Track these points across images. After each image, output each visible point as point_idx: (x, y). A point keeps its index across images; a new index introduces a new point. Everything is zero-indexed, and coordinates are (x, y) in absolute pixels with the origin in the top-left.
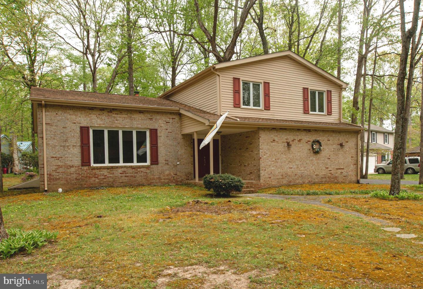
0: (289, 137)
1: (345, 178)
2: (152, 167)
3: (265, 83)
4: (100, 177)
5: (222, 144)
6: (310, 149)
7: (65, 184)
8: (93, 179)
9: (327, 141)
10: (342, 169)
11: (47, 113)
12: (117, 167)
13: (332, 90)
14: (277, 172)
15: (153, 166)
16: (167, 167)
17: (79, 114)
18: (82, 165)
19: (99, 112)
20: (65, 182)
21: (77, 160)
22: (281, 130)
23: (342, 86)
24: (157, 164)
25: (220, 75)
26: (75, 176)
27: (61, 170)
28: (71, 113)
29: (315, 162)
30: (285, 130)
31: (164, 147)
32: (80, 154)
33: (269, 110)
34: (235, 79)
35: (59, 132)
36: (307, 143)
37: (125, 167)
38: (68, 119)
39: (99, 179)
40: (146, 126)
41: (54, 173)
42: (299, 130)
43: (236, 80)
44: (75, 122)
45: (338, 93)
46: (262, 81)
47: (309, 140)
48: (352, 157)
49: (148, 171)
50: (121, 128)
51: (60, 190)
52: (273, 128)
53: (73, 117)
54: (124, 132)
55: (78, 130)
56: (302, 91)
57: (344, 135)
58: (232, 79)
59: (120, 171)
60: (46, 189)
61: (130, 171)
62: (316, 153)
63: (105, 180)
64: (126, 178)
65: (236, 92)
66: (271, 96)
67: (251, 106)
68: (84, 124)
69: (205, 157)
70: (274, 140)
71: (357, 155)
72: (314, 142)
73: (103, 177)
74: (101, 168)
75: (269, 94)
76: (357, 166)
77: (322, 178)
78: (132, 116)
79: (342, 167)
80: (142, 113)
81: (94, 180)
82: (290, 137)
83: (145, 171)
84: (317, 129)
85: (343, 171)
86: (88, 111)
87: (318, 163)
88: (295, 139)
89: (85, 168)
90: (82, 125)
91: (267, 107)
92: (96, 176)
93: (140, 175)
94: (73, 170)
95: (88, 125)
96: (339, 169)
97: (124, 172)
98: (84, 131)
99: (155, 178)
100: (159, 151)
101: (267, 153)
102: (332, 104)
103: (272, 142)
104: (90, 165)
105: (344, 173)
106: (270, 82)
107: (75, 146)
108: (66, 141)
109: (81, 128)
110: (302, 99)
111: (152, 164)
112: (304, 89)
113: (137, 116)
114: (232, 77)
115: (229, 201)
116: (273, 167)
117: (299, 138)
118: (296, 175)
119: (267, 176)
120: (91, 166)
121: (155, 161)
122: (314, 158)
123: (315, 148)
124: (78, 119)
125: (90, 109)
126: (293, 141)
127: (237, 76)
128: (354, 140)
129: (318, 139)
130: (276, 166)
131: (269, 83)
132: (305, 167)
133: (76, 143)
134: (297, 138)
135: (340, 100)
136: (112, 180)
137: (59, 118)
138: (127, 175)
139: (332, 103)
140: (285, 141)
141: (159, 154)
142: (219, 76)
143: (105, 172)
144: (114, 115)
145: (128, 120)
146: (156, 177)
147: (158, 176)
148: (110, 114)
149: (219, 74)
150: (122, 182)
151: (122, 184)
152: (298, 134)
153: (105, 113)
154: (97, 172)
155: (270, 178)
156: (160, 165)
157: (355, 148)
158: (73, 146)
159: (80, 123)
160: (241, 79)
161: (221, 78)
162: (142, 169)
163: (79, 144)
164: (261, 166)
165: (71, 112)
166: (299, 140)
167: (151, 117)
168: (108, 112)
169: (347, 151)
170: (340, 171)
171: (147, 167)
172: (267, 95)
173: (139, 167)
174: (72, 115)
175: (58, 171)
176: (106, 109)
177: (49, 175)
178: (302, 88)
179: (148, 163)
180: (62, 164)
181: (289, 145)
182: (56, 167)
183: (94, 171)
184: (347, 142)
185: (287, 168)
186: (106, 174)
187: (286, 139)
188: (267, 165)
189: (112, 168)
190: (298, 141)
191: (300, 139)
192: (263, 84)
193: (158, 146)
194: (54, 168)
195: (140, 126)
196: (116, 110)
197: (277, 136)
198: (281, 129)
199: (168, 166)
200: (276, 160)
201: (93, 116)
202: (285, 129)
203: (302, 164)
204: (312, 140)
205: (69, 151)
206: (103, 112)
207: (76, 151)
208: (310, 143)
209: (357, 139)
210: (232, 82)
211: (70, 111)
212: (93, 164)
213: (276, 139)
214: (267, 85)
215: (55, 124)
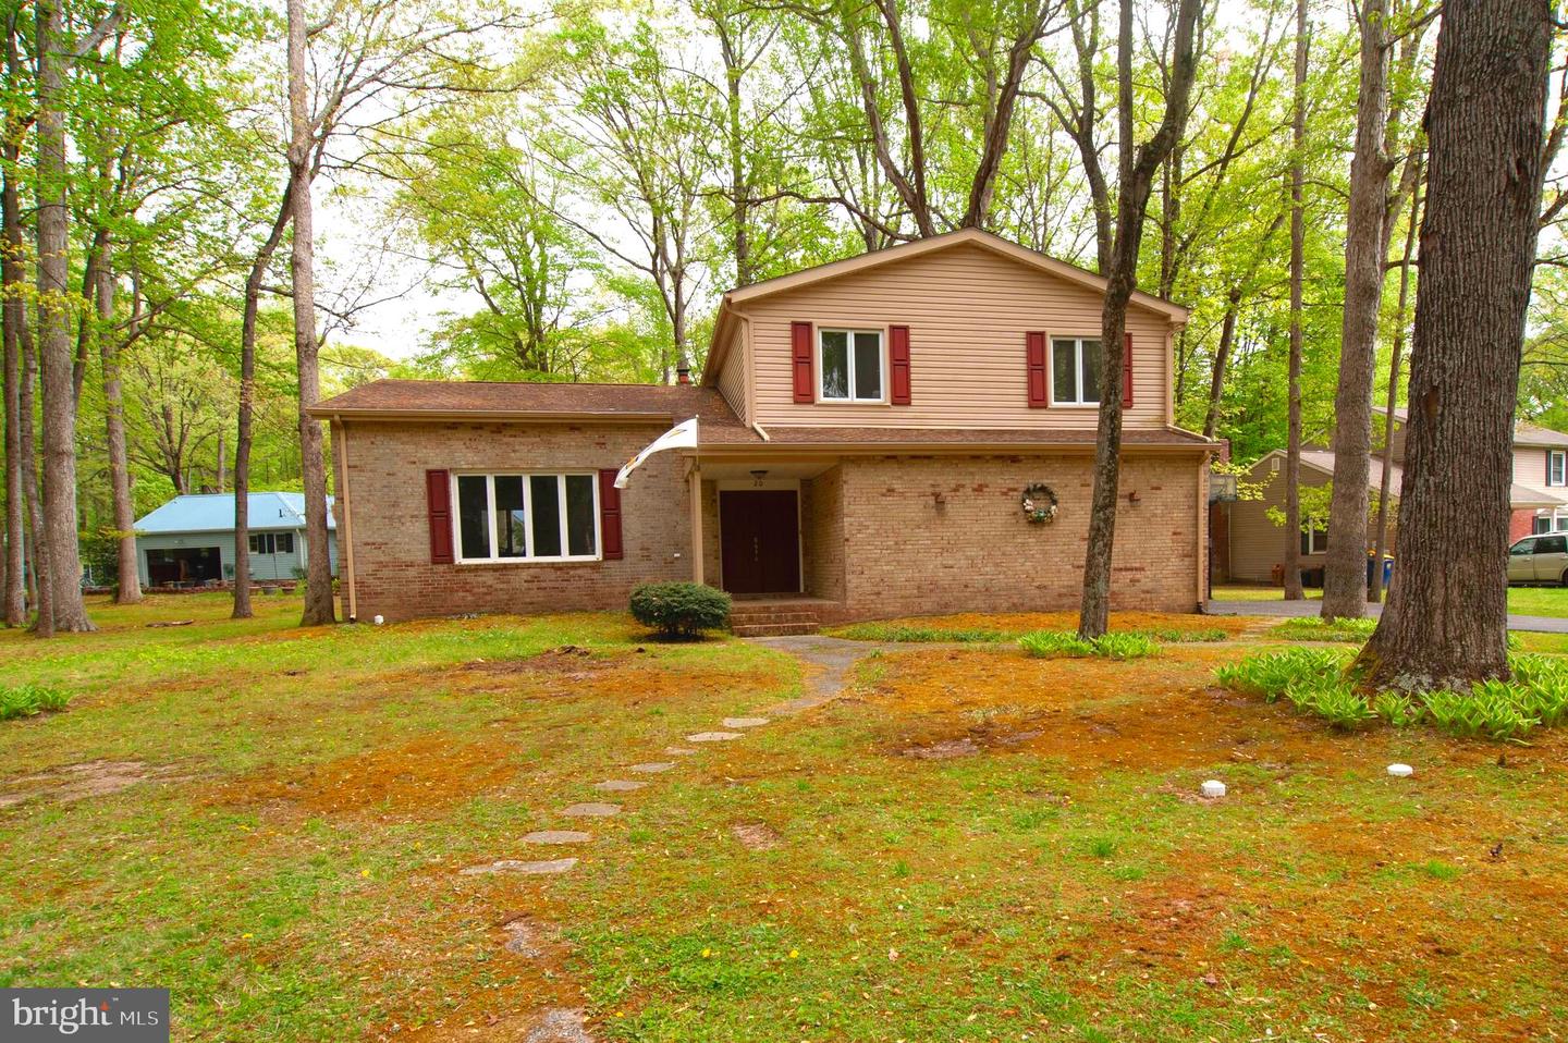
0: (940, 480)
1: (1148, 596)
2: (606, 564)
3: (893, 328)
4: (476, 590)
5: (803, 502)
6: (1015, 514)
7: (395, 605)
8: (461, 594)
9: (1079, 488)
10: (1136, 569)
11: (351, 443)
12: (517, 566)
13: (1134, 333)
14: (901, 578)
15: (611, 563)
16: (645, 565)
17: (423, 440)
18: (434, 562)
19: (468, 435)
20: (396, 601)
21: (421, 551)
22: (913, 461)
23: (1169, 316)
24: (621, 558)
25: (750, 318)
26: (417, 587)
27: (385, 573)
28: (405, 439)
29: (1035, 550)
30: (926, 461)
31: (638, 513)
32: (428, 535)
33: (909, 404)
34: (795, 325)
35: (378, 486)
36: (1005, 494)
37: (537, 565)
38: (398, 454)
39: (474, 595)
40: (588, 464)
41: (371, 580)
42: (976, 458)
43: (801, 331)
44: (412, 459)
45: (1158, 340)
46: (886, 325)
47: (1011, 486)
48: (1175, 534)
49: (595, 576)
50: (526, 470)
51: (380, 619)
52: (888, 457)
53: (410, 448)
54: (534, 480)
55: (422, 479)
56: (1024, 341)
57: (1143, 468)
58: (789, 327)
59: (525, 575)
60: (353, 616)
61: (552, 575)
62: (1037, 522)
63: (488, 598)
64: (541, 593)
65: (802, 360)
66: (912, 363)
67: (852, 397)
68: (436, 464)
69: (756, 540)
70: (890, 491)
71: (1196, 526)
72: (1028, 491)
73: (485, 590)
74: (477, 568)
75: (907, 359)
76: (1197, 561)
77: (1060, 595)
78: (553, 440)
79: (1138, 565)
80: (578, 429)
81: (463, 598)
82: (946, 479)
83: (587, 576)
84: (1040, 453)
85: (1138, 575)
86: (445, 432)
87: (1045, 553)
88: (963, 486)
89: (441, 568)
90: (430, 467)
91: (901, 396)
92: (466, 587)
93: (575, 584)
94: (412, 572)
95: (446, 466)
96: (1127, 569)
97: (535, 578)
98: (436, 481)
99: (616, 593)
100: (623, 525)
101: (867, 527)
102: (1134, 375)
103: (883, 495)
104: (451, 560)
105: (1143, 580)
106: (910, 324)
107: (416, 516)
108: (395, 505)
109: (430, 473)
110: (1024, 367)
111: (605, 558)
112: (1030, 335)
113: (563, 439)
114: (789, 320)
115: (641, 650)
116: (888, 563)
117: (978, 480)
118: (966, 586)
119: (868, 587)
120: (457, 562)
121: (614, 549)
122: (1031, 539)
123: (1028, 508)
124: (422, 453)
125: (449, 428)
126: (956, 490)
127: (802, 317)
128: (1186, 482)
129: (1046, 482)
130: (898, 562)
131: (906, 329)
132: (997, 565)
133: (417, 508)
134: (969, 482)
135: (1164, 361)
136: (506, 597)
137: (377, 452)
138: (544, 585)
139: (1134, 370)
140: (931, 490)
141: (624, 532)
142: (746, 320)
143: (488, 578)
144: (505, 440)
145: (542, 450)
146: (617, 591)
147: (623, 589)
148: (497, 436)
149: (745, 316)
150: (531, 603)
151: (530, 608)
152: (971, 470)
153: (485, 434)
154: (470, 577)
155: (879, 594)
156: (627, 560)
157: (1190, 507)
158: (412, 517)
159: (426, 463)
160: (816, 323)
161: (751, 326)
162: (580, 572)
163: (424, 511)
164: (848, 561)
165: (405, 437)
166: (976, 486)
167: (602, 440)
168: (493, 432)
169: (1155, 515)
170: (1129, 575)
171: (594, 566)
172: (901, 363)
173: (573, 566)
174: (407, 443)
175: (380, 574)
176: (488, 424)
177: (360, 584)
178: (1023, 335)
179: (598, 556)
180: (387, 559)
181: (940, 503)
182: (374, 567)
183: (462, 576)
184: (1158, 488)
185: (936, 567)
186: (490, 583)
187: (933, 486)
188: (867, 559)
189: (505, 567)
190: (974, 490)
191: (980, 486)
192: (887, 332)
193: (623, 512)
194: (371, 568)
195: (572, 463)
196: (511, 425)
197: (900, 478)
198: (914, 457)
199: (651, 563)
200: (896, 543)
201: (457, 445)
202: (929, 457)
203: (989, 554)
204: (1023, 487)
205: (403, 528)
206: (480, 432)
207: (421, 528)
208: (1017, 495)
209: (1197, 477)
210: (789, 334)
211: (402, 435)
212: (459, 559)
213: (898, 486)
214: (900, 335)
215: (369, 467)
